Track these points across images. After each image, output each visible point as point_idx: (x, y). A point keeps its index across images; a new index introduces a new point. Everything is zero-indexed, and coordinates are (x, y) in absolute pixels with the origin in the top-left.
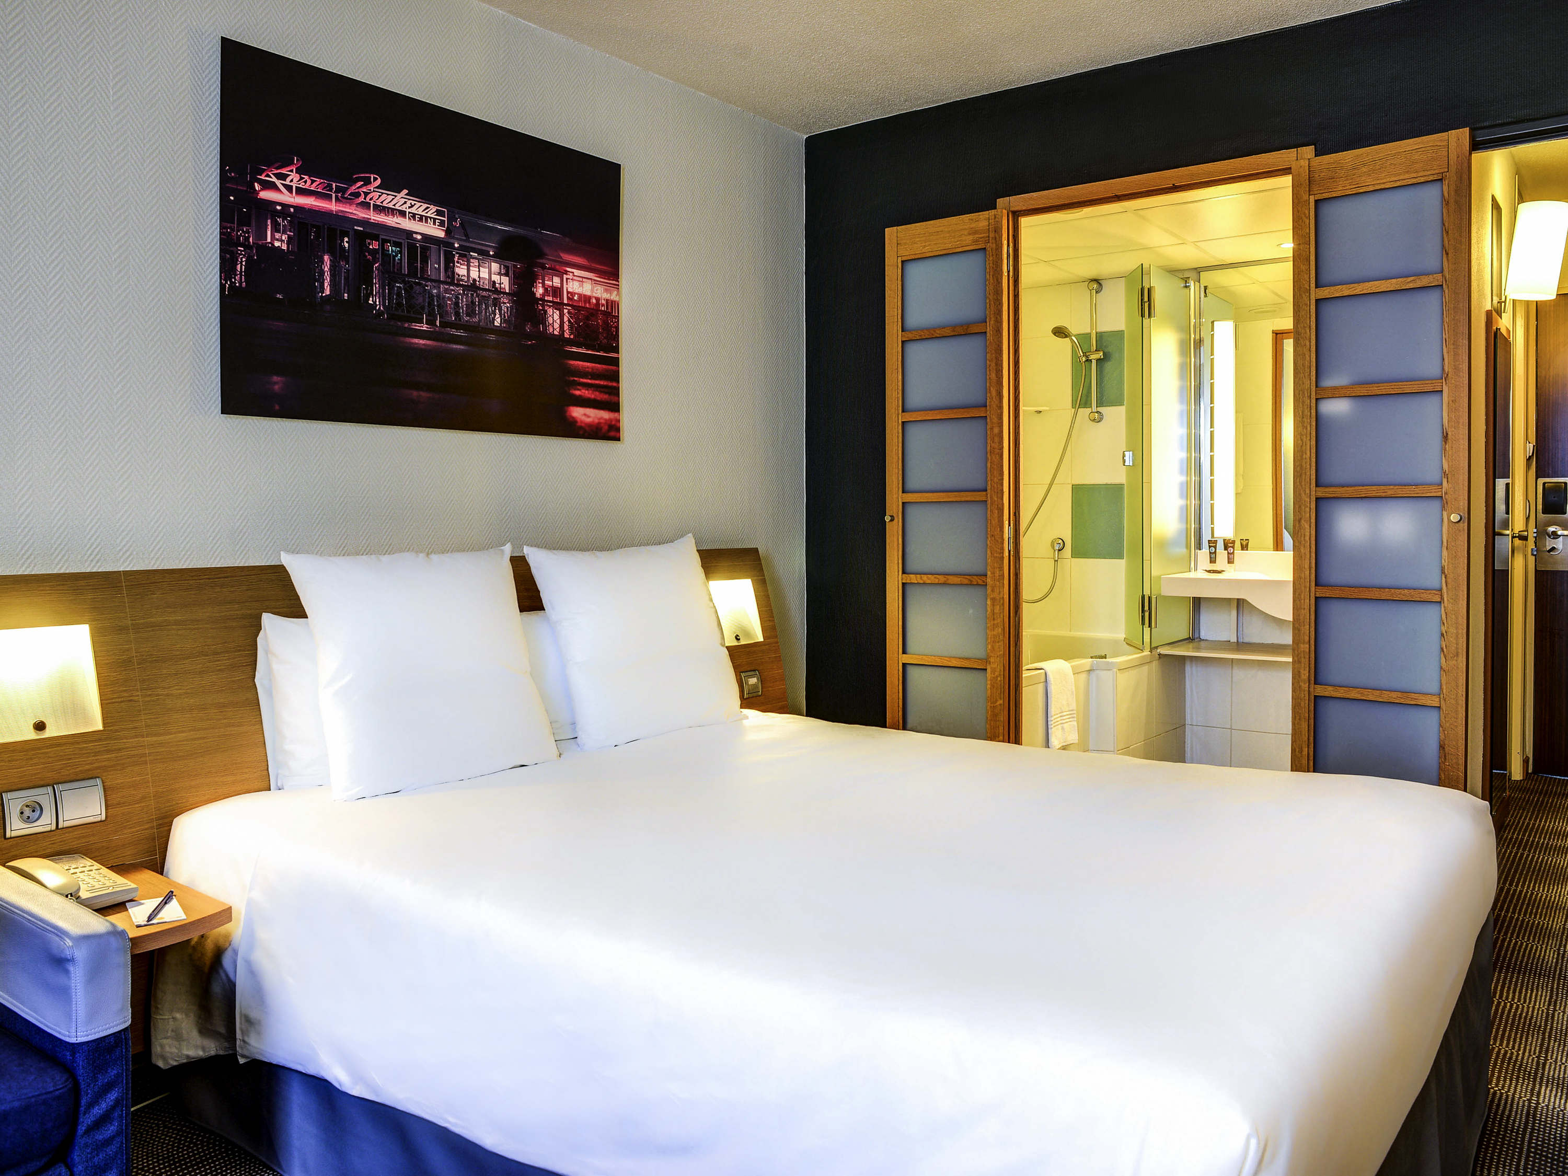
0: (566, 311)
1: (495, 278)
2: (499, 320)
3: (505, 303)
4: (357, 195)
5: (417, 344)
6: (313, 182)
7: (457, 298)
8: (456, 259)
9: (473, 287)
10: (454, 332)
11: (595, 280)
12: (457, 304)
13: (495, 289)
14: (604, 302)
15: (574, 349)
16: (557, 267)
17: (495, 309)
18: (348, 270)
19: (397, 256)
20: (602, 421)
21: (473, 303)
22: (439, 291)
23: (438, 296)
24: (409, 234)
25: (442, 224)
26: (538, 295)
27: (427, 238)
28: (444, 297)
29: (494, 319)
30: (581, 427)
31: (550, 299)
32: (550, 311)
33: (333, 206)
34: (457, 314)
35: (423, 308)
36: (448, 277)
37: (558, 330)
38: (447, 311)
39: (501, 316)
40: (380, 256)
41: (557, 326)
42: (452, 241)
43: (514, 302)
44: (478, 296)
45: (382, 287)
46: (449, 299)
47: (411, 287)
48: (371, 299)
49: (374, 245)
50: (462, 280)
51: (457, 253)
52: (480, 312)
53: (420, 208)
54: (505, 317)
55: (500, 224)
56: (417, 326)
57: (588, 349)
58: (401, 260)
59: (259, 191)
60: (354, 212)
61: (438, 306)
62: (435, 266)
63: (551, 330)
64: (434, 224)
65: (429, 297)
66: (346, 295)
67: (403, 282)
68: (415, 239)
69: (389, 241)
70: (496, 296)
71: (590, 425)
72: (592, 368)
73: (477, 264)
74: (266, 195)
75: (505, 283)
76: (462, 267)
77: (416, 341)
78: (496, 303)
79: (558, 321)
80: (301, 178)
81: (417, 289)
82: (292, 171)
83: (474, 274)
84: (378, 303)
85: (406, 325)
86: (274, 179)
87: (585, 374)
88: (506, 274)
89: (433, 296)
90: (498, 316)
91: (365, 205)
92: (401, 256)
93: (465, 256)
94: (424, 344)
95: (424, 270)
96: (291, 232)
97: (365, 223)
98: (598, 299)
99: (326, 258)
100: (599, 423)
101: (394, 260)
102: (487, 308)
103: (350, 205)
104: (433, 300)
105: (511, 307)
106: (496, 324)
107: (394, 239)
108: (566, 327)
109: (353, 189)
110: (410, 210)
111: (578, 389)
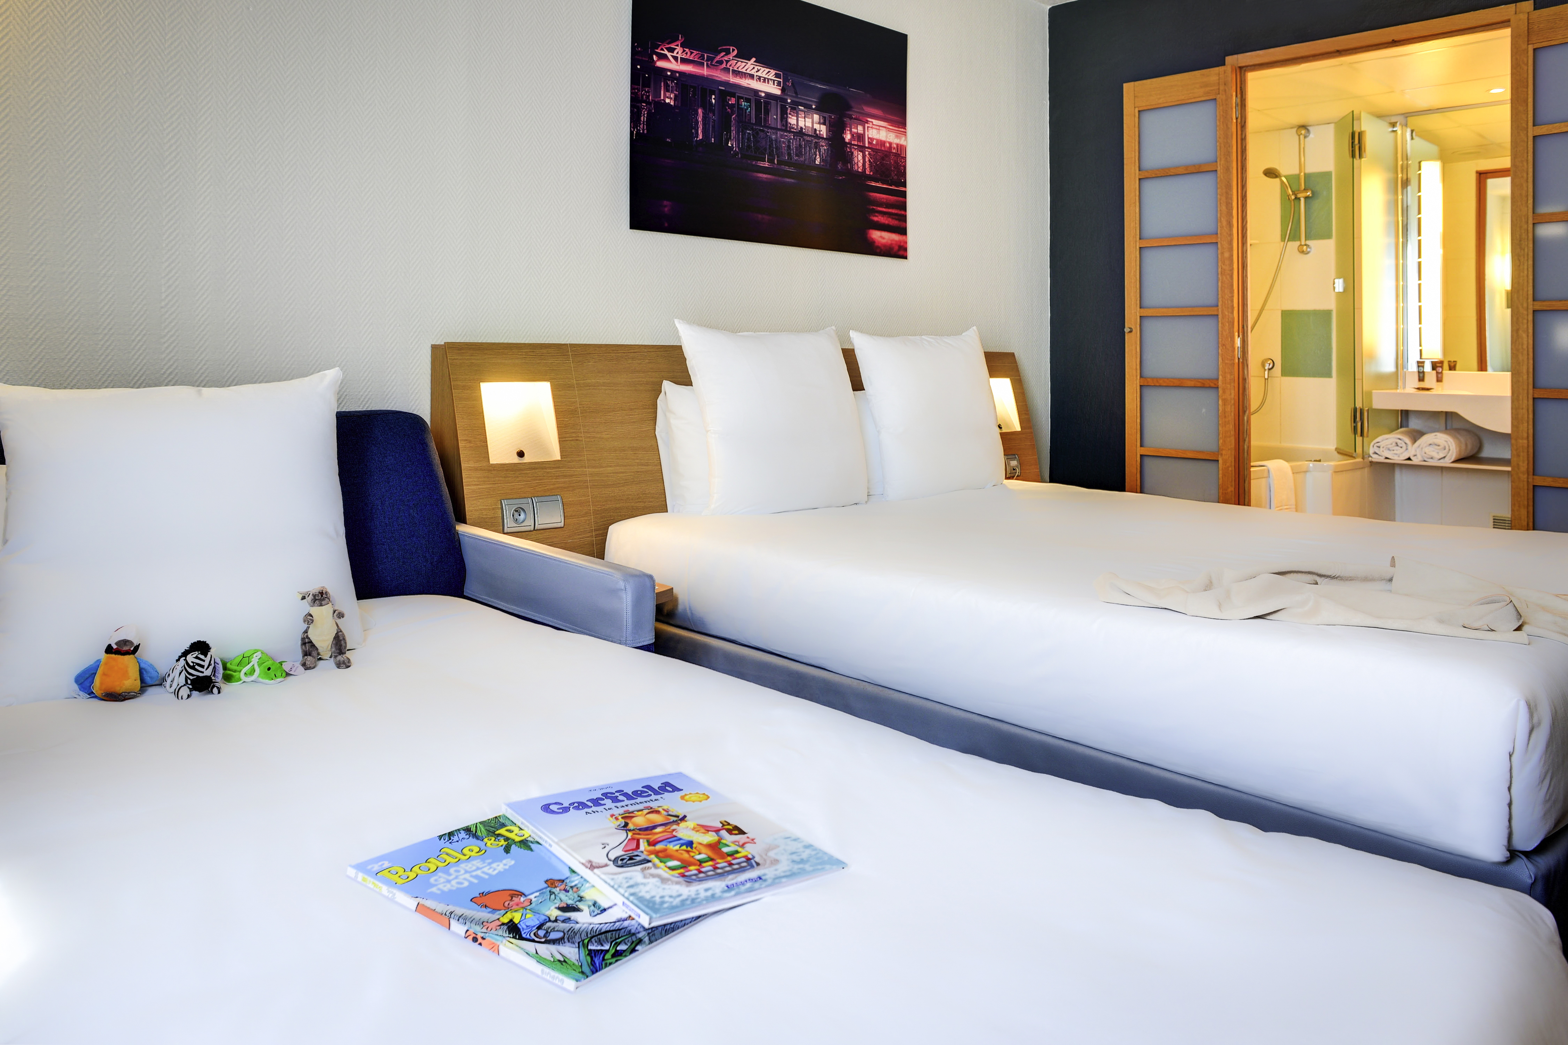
0: (867, 153)
1: (816, 126)
2: (819, 160)
3: (823, 146)
4: (721, 62)
5: (761, 177)
6: (692, 53)
7: (789, 142)
8: (789, 112)
9: (800, 133)
10: (787, 168)
11: (888, 128)
12: (789, 147)
13: (816, 135)
14: (894, 146)
15: (873, 184)
16: (861, 118)
17: (816, 150)
18: (714, 120)
19: (747, 109)
20: (893, 242)
21: (800, 146)
22: (777, 137)
23: (776, 140)
24: (756, 92)
25: (779, 84)
26: (847, 140)
27: (769, 95)
28: (780, 141)
29: (815, 159)
30: (878, 247)
31: (856, 143)
32: (855, 153)
33: (705, 71)
34: (789, 154)
35: (765, 149)
36: (783, 125)
37: (861, 168)
38: (782, 152)
39: (820, 157)
40: (736, 109)
41: (860, 164)
42: (786, 97)
43: (830, 145)
44: (804, 140)
45: (738, 133)
46: (784, 142)
47: (757, 134)
48: (730, 143)
49: (732, 101)
50: (793, 128)
51: (789, 107)
52: (805, 153)
53: (764, 72)
54: (823, 157)
55: (820, 84)
56: (761, 164)
57: (883, 183)
58: (750, 112)
59: (657, 61)
60: (719, 76)
61: (776, 148)
62: (774, 117)
63: (856, 168)
64: (774, 84)
65: (770, 141)
66: (713, 139)
67: (752, 129)
68: (760, 97)
69: (742, 98)
70: (817, 141)
71: (884, 245)
72: (886, 199)
73: (803, 116)
74: (661, 64)
75: (823, 130)
76: (793, 117)
77: (760, 175)
78: (817, 146)
79: (862, 161)
80: (684, 51)
81: (762, 134)
82: (677, 46)
83: (801, 124)
84: (734, 146)
85: (754, 163)
86: (666, 52)
87: (879, 203)
88: (824, 124)
89: (772, 140)
90: (818, 156)
91: (727, 70)
92: (750, 109)
93: (794, 109)
94: (766, 178)
95: (766, 120)
96: (676, 91)
97: (727, 84)
98: (890, 144)
99: (700, 111)
100: (891, 244)
101: (746, 112)
102: (810, 150)
103: (716, 70)
104: (772, 144)
105: (828, 149)
106: (817, 162)
107: (746, 96)
108: (867, 166)
109: (718, 58)
110: (757, 74)
111: (876, 216)
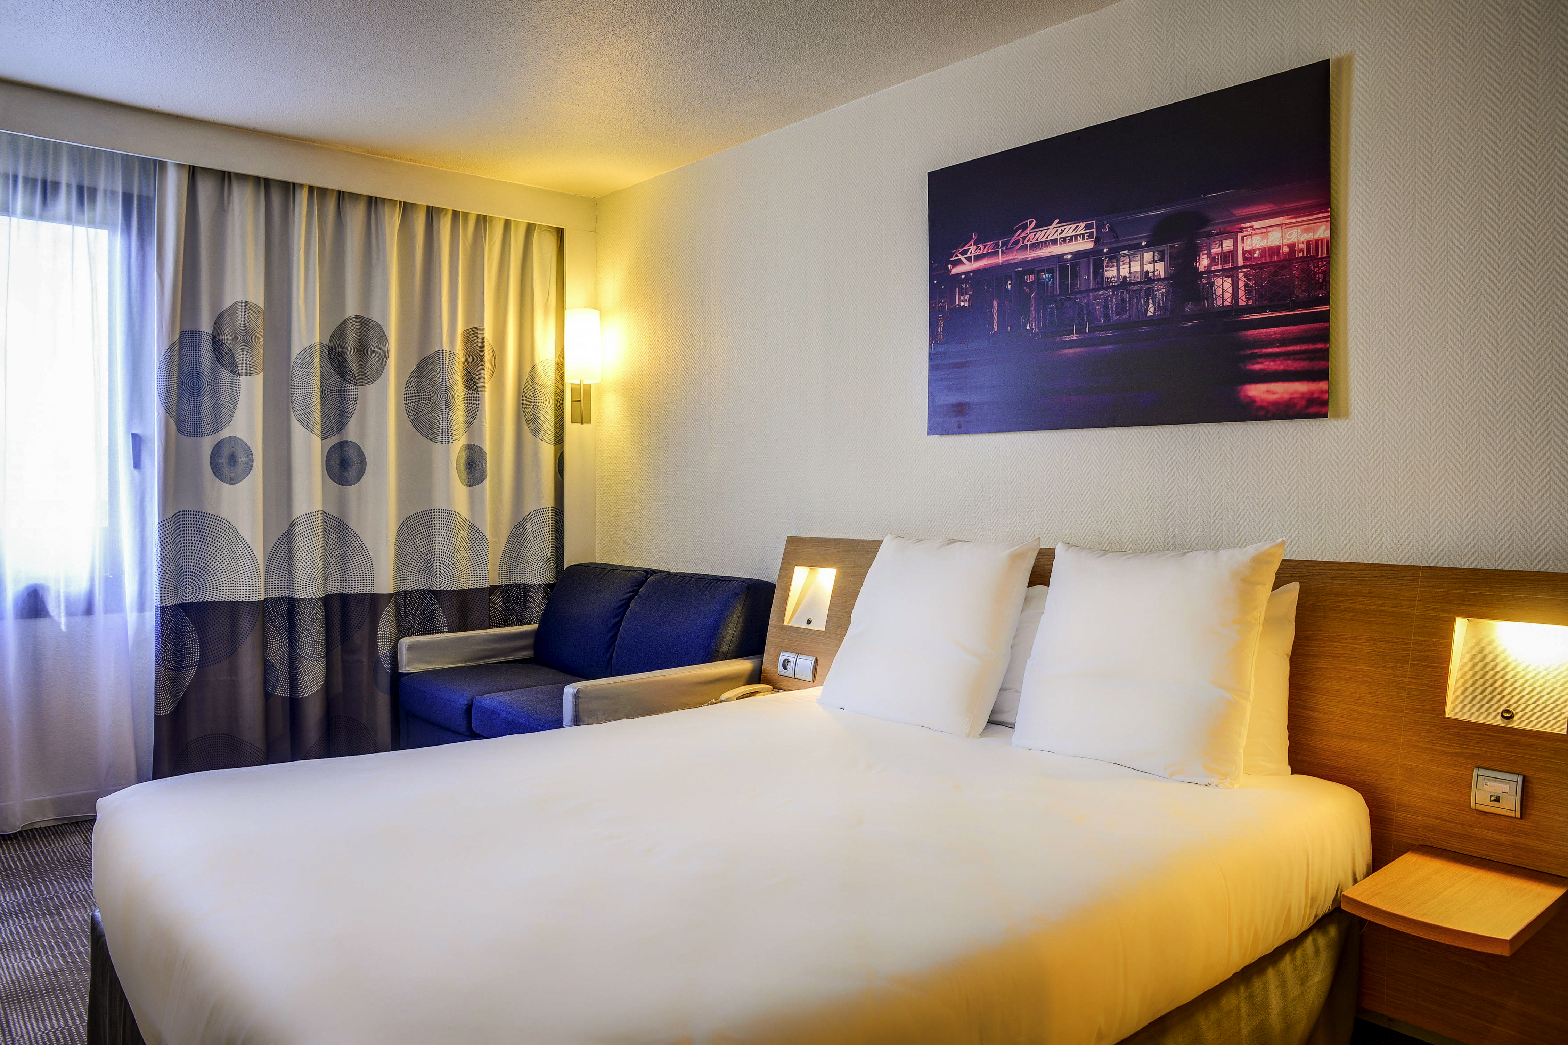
0: (1241, 275)
1: (1149, 267)
2: (1152, 310)
3: (1159, 290)
4: (1017, 242)
6: (985, 246)
7: (1106, 300)
8: (1105, 264)
9: (1124, 284)
11: (1286, 224)
12: (1106, 307)
13: (1148, 279)
14: (1301, 246)
15: (1254, 316)
16: (1228, 229)
17: (1148, 300)
18: (1010, 307)
19: (1050, 280)
20: (1296, 395)
21: (1123, 300)
22: (1089, 300)
23: (1088, 304)
24: (1060, 257)
25: (1091, 235)
26: (1202, 269)
27: (1077, 255)
28: (1093, 304)
29: (1146, 310)
30: (1262, 408)
31: (1219, 267)
32: (1218, 282)
33: (999, 259)
34: (1106, 316)
35: (1073, 319)
36: (1098, 283)
37: (1229, 300)
38: (1096, 316)
39: (1154, 305)
40: (1035, 286)
41: (1228, 295)
42: (1101, 248)
43: (1171, 285)
44: (1128, 292)
45: (1037, 312)
46: (1098, 304)
47: (1063, 304)
48: (1028, 325)
50: (1112, 282)
51: (1106, 258)
52: (1131, 307)
53: (1069, 230)
54: (1159, 304)
55: (1152, 211)
57: (1277, 311)
58: (1053, 283)
59: (951, 269)
60: (1016, 257)
61: (1088, 314)
62: (1085, 278)
63: (1219, 302)
64: (1084, 239)
65: (1079, 308)
66: (1008, 328)
67: (1056, 302)
68: (1067, 260)
69: (1043, 271)
70: (1149, 286)
71: (1275, 403)
73: (1127, 261)
74: (955, 271)
75: (1160, 269)
76: (1111, 269)
78: (1149, 293)
79: (1230, 290)
80: (978, 247)
81: (1068, 304)
82: (971, 245)
84: (1034, 327)
86: (960, 257)
87: (1270, 343)
88: (1161, 260)
89: (1082, 306)
90: (1151, 305)
91: (1024, 247)
92: (1053, 280)
95: (1073, 285)
96: (971, 291)
97: (1024, 262)
98: (1292, 246)
99: (995, 303)
100: (1291, 399)
101: (1048, 285)
102: (1138, 300)
103: (1012, 253)
104: (1082, 310)
105: (1168, 291)
106: (1149, 314)
107: (1047, 267)
108: (1241, 293)
109: (1014, 239)
110: (1061, 236)
111: (1259, 363)
